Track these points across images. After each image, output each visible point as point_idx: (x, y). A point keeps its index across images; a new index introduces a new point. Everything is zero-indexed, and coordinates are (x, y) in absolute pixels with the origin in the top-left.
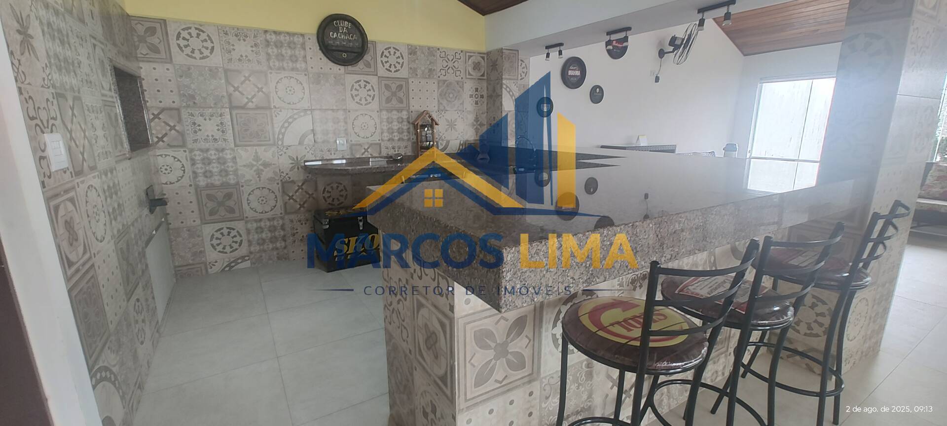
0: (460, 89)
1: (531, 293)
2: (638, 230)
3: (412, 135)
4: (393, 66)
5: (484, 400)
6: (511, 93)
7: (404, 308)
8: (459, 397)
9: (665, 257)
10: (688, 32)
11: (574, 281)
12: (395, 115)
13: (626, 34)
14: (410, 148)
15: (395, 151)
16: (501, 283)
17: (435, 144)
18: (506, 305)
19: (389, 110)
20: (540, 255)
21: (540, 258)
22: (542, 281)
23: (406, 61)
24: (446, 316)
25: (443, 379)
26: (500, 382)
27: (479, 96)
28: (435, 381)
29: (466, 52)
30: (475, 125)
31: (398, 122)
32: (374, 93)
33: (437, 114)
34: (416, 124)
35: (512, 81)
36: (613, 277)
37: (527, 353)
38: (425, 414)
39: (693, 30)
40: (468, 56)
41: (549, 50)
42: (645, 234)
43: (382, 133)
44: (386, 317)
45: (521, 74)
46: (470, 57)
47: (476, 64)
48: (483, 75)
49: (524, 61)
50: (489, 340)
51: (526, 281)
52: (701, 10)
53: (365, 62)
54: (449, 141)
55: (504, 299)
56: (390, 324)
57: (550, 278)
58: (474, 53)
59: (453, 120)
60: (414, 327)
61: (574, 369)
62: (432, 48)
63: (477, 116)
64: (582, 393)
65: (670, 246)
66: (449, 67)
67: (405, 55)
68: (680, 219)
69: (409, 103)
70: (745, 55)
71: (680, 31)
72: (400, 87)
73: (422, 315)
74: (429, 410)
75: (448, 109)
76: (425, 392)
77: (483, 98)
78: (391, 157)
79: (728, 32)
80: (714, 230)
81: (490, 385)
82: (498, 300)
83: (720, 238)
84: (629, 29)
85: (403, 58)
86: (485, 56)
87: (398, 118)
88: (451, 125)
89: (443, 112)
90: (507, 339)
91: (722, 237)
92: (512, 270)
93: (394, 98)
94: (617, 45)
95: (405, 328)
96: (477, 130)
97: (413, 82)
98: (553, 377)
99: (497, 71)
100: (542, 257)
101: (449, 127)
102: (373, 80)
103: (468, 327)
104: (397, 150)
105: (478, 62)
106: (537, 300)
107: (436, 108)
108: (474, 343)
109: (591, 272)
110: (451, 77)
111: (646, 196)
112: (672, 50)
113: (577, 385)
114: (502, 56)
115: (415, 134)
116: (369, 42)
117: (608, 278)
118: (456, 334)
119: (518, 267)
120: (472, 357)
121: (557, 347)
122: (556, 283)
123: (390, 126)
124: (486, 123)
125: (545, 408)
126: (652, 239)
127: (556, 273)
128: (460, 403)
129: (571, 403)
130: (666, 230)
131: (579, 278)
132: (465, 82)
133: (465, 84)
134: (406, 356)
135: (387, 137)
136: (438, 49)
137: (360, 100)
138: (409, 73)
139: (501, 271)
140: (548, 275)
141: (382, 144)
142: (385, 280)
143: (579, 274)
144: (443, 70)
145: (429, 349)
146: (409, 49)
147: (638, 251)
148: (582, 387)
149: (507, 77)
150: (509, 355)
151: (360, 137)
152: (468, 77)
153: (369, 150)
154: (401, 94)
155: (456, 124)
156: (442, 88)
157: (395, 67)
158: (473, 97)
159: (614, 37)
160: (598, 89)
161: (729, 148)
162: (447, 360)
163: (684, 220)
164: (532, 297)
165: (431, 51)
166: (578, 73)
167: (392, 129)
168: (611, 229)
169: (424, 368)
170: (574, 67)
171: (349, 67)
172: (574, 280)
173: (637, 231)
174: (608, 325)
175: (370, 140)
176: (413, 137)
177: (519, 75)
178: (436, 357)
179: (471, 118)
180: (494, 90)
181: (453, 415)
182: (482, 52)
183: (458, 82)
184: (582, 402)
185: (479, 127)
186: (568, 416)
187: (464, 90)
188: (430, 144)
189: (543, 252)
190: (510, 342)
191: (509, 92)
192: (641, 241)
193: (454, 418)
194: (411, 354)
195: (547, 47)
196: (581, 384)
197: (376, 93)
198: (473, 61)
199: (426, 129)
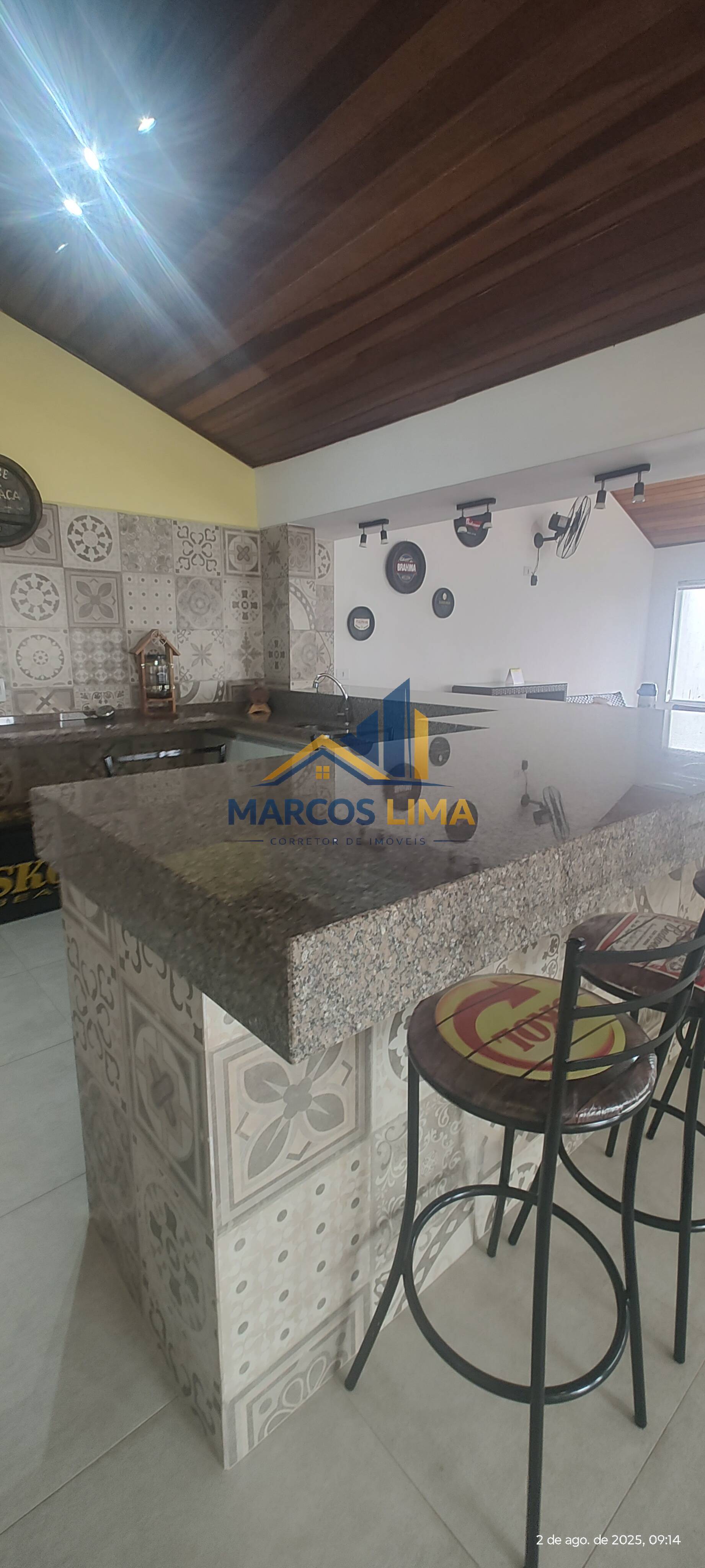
0: (215, 592)
1: (350, 1015)
2: (536, 869)
3: (132, 672)
4: (91, 551)
5: (268, 1198)
6: (304, 601)
7: (109, 1022)
8: (219, 1202)
9: (580, 908)
10: (577, 509)
11: (429, 979)
12: (98, 637)
13: (488, 510)
14: (127, 696)
15: (100, 702)
16: (292, 1006)
17: (174, 688)
18: (303, 1048)
19: (88, 629)
20: (364, 942)
21: (365, 947)
22: (370, 989)
23: (116, 540)
24: (188, 1047)
25: (188, 1165)
26: (297, 1157)
27: (250, 605)
28: (172, 1168)
29: (224, 529)
30: (243, 655)
31: (105, 650)
32: (57, 598)
33: (176, 635)
34: (137, 653)
35: (306, 580)
36: (496, 957)
37: (346, 1095)
38: (156, 1229)
39: (584, 505)
40: (229, 535)
41: (365, 529)
42: (547, 872)
43: (75, 670)
44: (77, 1034)
45: (319, 568)
46: (231, 537)
47: (243, 549)
48: (255, 569)
49: (325, 546)
50: (272, 1082)
51: (340, 995)
52: (601, 478)
53: (37, 540)
54: (199, 683)
55: (298, 1037)
56: (85, 1049)
57: (385, 981)
58: (239, 531)
59: (204, 646)
60: (130, 1061)
61: (430, 1105)
62: (164, 520)
63: (246, 638)
64: (445, 1144)
65: (587, 887)
66: (195, 555)
67: (115, 531)
68: (602, 840)
69: (124, 619)
70: (656, 547)
71: (564, 508)
72: (106, 589)
73: (144, 1040)
74: (162, 1220)
75: (195, 627)
76: (154, 1185)
77: (256, 608)
78: (93, 713)
79: (632, 512)
80: (652, 850)
81: (280, 1165)
82: (287, 1041)
83: (661, 862)
84: (492, 501)
85: (110, 537)
86: (258, 536)
87: (105, 643)
88: (202, 655)
89: (187, 632)
90: (307, 1074)
91: (664, 861)
92: (312, 978)
93: (96, 607)
94: (471, 524)
95: (113, 1060)
96: (247, 663)
97: (129, 579)
98: (393, 1128)
99: (279, 562)
100: (368, 944)
101: (198, 658)
102: (55, 575)
103: (233, 1065)
104: (103, 700)
105: (246, 547)
106: (362, 1025)
107: (174, 625)
108: (245, 1095)
109: (458, 957)
110: (198, 571)
111: (525, 765)
112: (554, 536)
113: (435, 1132)
114: (286, 538)
115: (137, 672)
116: (43, 506)
117: (487, 960)
118: (208, 1083)
119: (324, 972)
120: (243, 1122)
121: (398, 1071)
122: (396, 987)
123: (90, 656)
124: (262, 652)
125: (381, 1186)
126: (559, 881)
127: (396, 969)
128: (221, 1212)
129: (426, 1166)
130: (580, 861)
131: (438, 971)
132: (224, 580)
133: (223, 584)
134: (116, 1112)
135: (84, 676)
136: (175, 523)
137: (31, 610)
138: (123, 563)
139: (289, 985)
140: (381, 976)
141: (76, 690)
142: (73, 964)
143: (438, 964)
144: (185, 559)
145: (159, 1104)
146: (120, 521)
147: (537, 905)
148: (444, 1134)
149: (297, 573)
150: (313, 1102)
151: (31, 677)
152: (228, 571)
153: (50, 701)
154: (108, 601)
155: (210, 652)
156: (183, 591)
157: (96, 552)
158: (238, 607)
159: (469, 513)
160: (445, 596)
161: (647, 690)
162: (193, 1131)
163: (607, 840)
164: (353, 1022)
165: (163, 526)
166: (412, 568)
167: (93, 663)
168: (491, 873)
169: (149, 1139)
170: (406, 557)
171: (6, 549)
172: (429, 975)
173: (534, 870)
174: (490, 1039)
175: (52, 683)
176: (133, 677)
177: (317, 570)
178: (173, 1122)
179: (236, 642)
180: (275, 596)
181: (208, 1238)
182: (251, 530)
183: (211, 581)
184: (445, 1159)
185: (250, 657)
186: (423, 1190)
187: (223, 596)
188: (163, 688)
189: (369, 934)
190: (315, 1080)
191: (300, 599)
192: (542, 887)
193: (210, 1243)
194: (125, 1110)
195: (363, 525)
196: (441, 1128)
197: (62, 597)
198: (236, 545)
199: (156, 663)
